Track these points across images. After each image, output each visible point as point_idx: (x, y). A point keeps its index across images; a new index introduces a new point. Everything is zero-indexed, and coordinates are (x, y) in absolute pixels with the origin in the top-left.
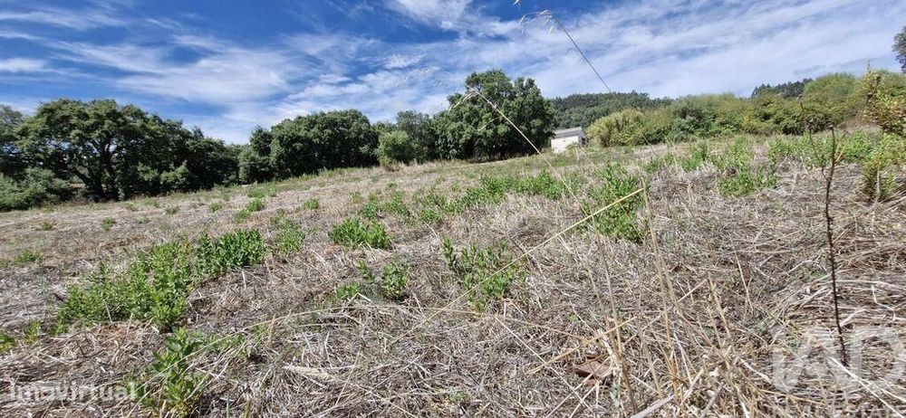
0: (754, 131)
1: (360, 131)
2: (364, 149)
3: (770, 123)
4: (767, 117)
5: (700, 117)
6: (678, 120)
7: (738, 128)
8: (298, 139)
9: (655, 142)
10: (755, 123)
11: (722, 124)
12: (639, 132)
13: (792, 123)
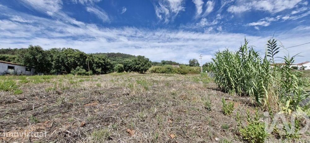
0: (177, 73)
1: (108, 62)
2: (108, 67)
3: (179, 72)
4: (179, 71)
5: (171, 69)
6: (167, 70)
7: (176, 72)
9: (164, 73)
10: (178, 72)
11: (173, 71)
12: (161, 71)
13: (183, 73)
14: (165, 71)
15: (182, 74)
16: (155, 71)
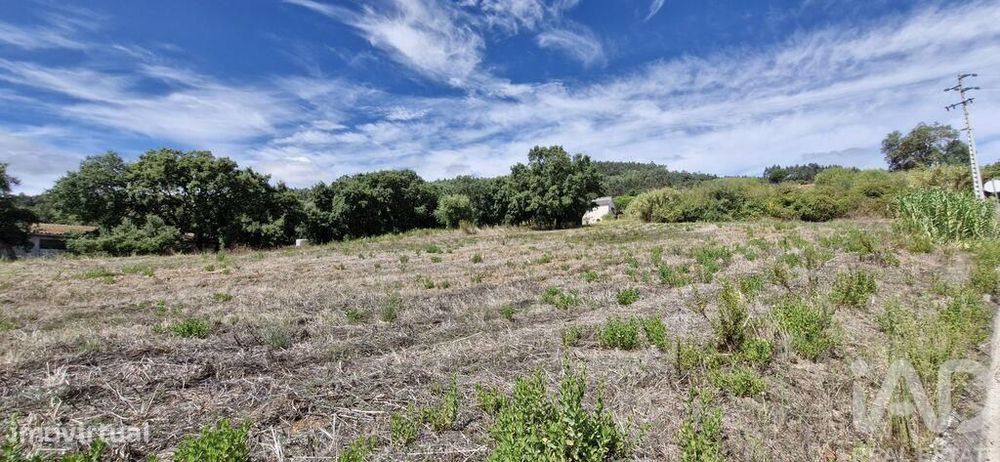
0: (776, 215)
1: (418, 191)
2: (421, 209)
3: (790, 209)
4: (788, 204)
5: (732, 199)
6: (713, 202)
7: (765, 211)
8: (364, 196)
10: (778, 208)
11: (751, 207)
12: (679, 210)
13: (809, 211)
14: (702, 212)
15: (805, 218)
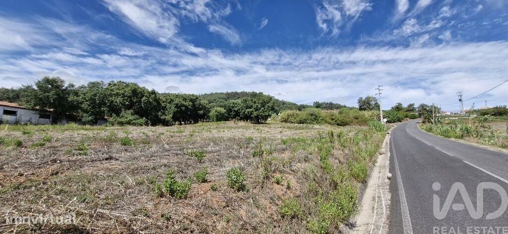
0: (330, 123)
1: (200, 104)
2: (201, 112)
3: (333, 122)
4: (333, 119)
5: (316, 117)
6: (310, 117)
7: (326, 122)
8: (183, 105)
9: (303, 123)
10: (330, 121)
11: (322, 120)
12: (298, 119)
13: (339, 123)
14: (306, 120)
15: (338, 125)
16: (288, 119)
